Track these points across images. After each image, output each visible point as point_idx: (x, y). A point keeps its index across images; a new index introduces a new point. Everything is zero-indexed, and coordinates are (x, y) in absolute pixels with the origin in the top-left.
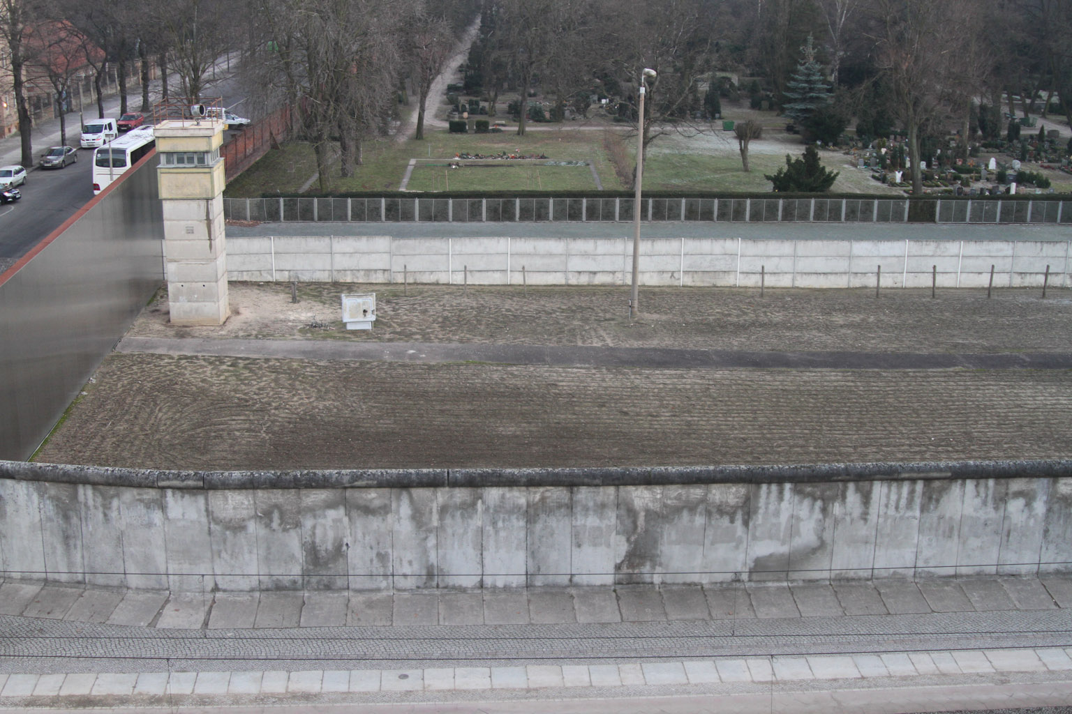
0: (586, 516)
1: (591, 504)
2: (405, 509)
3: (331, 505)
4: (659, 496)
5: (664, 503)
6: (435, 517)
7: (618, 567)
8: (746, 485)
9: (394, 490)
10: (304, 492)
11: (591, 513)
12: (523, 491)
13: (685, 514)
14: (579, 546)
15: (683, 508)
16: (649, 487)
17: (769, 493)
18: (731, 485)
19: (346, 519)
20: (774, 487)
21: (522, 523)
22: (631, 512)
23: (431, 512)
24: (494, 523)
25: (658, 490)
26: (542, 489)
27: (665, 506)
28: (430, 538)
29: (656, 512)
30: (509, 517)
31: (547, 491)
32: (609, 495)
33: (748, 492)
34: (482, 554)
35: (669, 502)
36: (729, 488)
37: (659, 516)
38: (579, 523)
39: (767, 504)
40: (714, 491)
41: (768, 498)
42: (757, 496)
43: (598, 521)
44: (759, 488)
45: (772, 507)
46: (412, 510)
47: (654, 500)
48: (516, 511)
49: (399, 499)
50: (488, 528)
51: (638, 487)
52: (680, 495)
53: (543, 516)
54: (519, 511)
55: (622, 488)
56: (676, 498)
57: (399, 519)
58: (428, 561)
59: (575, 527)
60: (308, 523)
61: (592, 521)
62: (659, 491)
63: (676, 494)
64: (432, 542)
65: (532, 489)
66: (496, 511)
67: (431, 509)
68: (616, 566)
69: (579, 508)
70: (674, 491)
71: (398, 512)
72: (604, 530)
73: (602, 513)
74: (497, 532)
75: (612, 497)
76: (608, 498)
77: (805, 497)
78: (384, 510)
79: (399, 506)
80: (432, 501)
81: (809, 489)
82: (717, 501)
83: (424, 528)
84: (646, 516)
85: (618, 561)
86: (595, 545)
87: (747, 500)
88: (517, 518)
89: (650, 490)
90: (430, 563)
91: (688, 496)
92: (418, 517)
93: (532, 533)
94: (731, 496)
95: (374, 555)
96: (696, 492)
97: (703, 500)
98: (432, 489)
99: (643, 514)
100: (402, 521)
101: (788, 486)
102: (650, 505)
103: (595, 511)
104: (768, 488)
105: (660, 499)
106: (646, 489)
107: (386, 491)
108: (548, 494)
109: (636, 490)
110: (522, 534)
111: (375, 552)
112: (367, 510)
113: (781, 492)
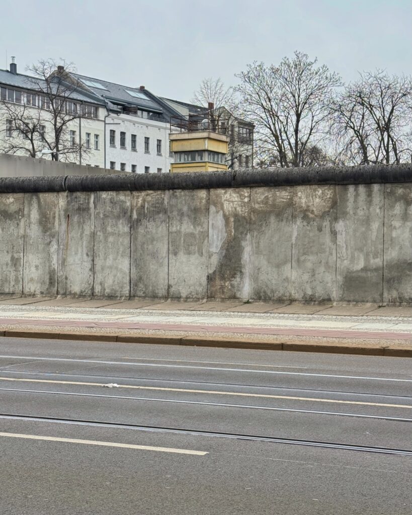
0: (181, 221)
1: (185, 209)
2: (35, 215)
4: (246, 200)
5: (252, 208)
7: (210, 279)
8: (332, 187)
9: (27, 195)
11: (186, 218)
12: (128, 196)
13: (273, 219)
14: (175, 254)
15: (270, 212)
16: (237, 190)
17: (357, 195)
18: (316, 186)
20: (362, 189)
21: (126, 229)
23: (54, 217)
24: (104, 229)
25: (246, 192)
26: (143, 194)
27: (253, 211)
28: (52, 243)
29: (244, 218)
30: (116, 222)
31: (147, 195)
32: (201, 199)
33: (335, 195)
34: (93, 261)
35: (257, 206)
36: (315, 190)
37: (247, 222)
38: (174, 229)
39: (356, 208)
40: (299, 194)
41: (355, 201)
42: (344, 200)
43: (192, 227)
44: (346, 190)
45: (361, 213)
46: (40, 215)
47: (243, 204)
48: (121, 215)
49: (30, 204)
50: (98, 233)
51: (227, 189)
52: (267, 198)
53: (144, 222)
54: (125, 216)
55: (212, 191)
56: (262, 202)
57: (30, 223)
58: (50, 266)
59: (172, 233)
61: (186, 227)
62: (246, 194)
63: (263, 197)
64: (54, 247)
65: (135, 193)
66: (106, 216)
67: (54, 214)
68: (208, 276)
69: (175, 213)
70: (261, 194)
71: (29, 216)
72: (197, 236)
73: (195, 218)
74: (106, 238)
75: (204, 201)
76: (201, 202)
77: (396, 201)
78: (19, 214)
79: (30, 211)
80: (55, 206)
81: (400, 191)
82: (304, 205)
83: (48, 233)
84: (235, 221)
85: (211, 272)
86: (189, 253)
87: (334, 204)
88: (122, 223)
89: (238, 193)
90: (52, 269)
91: (274, 200)
92: (45, 222)
93: (136, 239)
94: (317, 200)
95: (10, 259)
96: (282, 195)
97: (290, 204)
98: (55, 194)
99: (232, 219)
100: (33, 226)
101: (376, 187)
102: (239, 209)
103: (188, 216)
104: (355, 190)
105: (248, 203)
106: (235, 192)
107: (20, 195)
108: (149, 198)
109: (225, 193)
110: (127, 241)
111: (10, 255)
113: (369, 194)
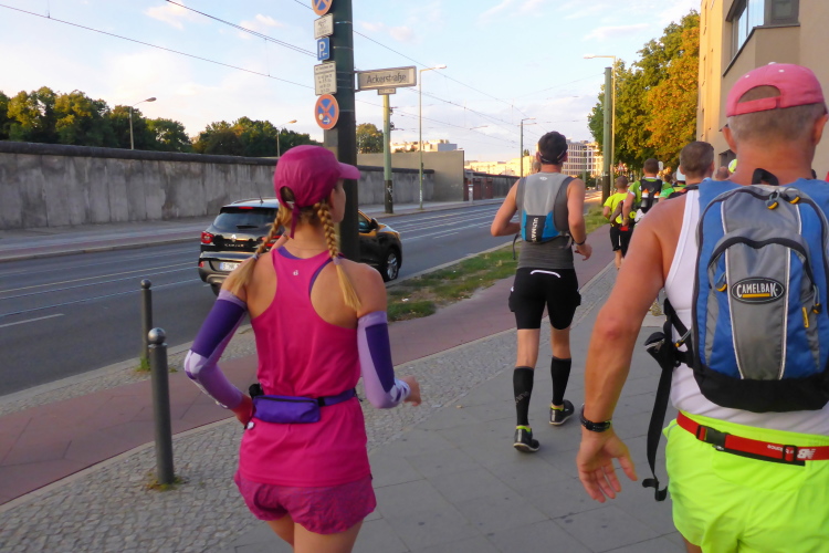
0: (149, 177)
2: (72, 171)
3: (34, 166)
4: (174, 168)
5: (176, 171)
6: (87, 177)
8: (201, 164)
10: (19, 156)
13: (183, 178)
14: (148, 195)
15: (182, 174)
17: (208, 168)
18: (196, 163)
19: (43, 177)
20: (210, 165)
21: (124, 181)
22: (165, 176)
23: (84, 173)
24: (113, 181)
25: (173, 163)
26: (130, 161)
28: (85, 190)
29: (173, 176)
30: (119, 176)
31: (132, 162)
33: (202, 167)
34: (109, 201)
36: (196, 165)
37: (174, 179)
38: (146, 182)
39: (209, 174)
40: (192, 166)
43: (154, 180)
44: (205, 165)
46: (75, 171)
49: (69, 163)
50: (110, 183)
51: (166, 162)
52: (181, 167)
53: (132, 177)
54: (122, 173)
55: (161, 162)
56: (179, 169)
57: (70, 177)
58: (86, 205)
59: (145, 184)
60: (23, 178)
61: (151, 181)
62: (174, 165)
63: (179, 167)
64: (86, 192)
65: (127, 161)
66: (113, 173)
68: (162, 208)
69: (146, 173)
70: (179, 165)
71: (69, 172)
72: (156, 186)
73: (154, 176)
74: (114, 186)
77: (219, 170)
78: (62, 171)
79: (69, 168)
80: (84, 165)
81: (219, 167)
82: (193, 171)
83: (82, 183)
84: (170, 178)
85: (163, 204)
86: (154, 195)
87: (202, 170)
88: (122, 178)
89: (171, 164)
90: (87, 207)
91: (183, 168)
92: (79, 176)
93: (129, 187)
94: (197, 169)
95: (59, 202)
98: (84, 158)
100: (72, 179)
101: (214, 165)
102: (171, 172)
103: (151, 175)
106: (169, 163)
107: (61, 157)
110: (125, 188)
111: (59, 199)
112: (52, 171)
113: (212, 168)
